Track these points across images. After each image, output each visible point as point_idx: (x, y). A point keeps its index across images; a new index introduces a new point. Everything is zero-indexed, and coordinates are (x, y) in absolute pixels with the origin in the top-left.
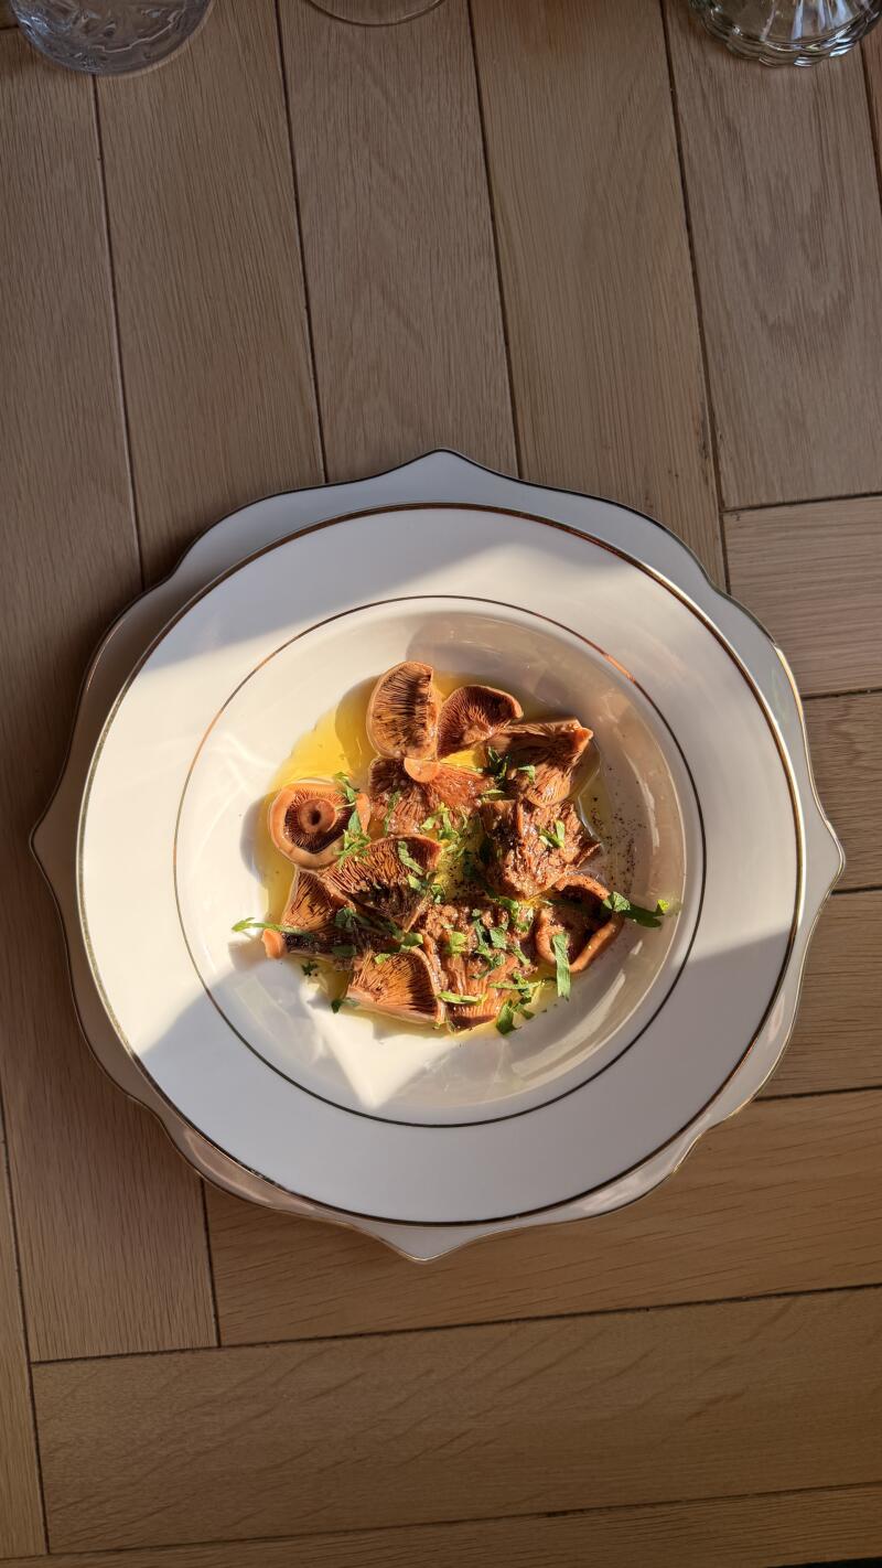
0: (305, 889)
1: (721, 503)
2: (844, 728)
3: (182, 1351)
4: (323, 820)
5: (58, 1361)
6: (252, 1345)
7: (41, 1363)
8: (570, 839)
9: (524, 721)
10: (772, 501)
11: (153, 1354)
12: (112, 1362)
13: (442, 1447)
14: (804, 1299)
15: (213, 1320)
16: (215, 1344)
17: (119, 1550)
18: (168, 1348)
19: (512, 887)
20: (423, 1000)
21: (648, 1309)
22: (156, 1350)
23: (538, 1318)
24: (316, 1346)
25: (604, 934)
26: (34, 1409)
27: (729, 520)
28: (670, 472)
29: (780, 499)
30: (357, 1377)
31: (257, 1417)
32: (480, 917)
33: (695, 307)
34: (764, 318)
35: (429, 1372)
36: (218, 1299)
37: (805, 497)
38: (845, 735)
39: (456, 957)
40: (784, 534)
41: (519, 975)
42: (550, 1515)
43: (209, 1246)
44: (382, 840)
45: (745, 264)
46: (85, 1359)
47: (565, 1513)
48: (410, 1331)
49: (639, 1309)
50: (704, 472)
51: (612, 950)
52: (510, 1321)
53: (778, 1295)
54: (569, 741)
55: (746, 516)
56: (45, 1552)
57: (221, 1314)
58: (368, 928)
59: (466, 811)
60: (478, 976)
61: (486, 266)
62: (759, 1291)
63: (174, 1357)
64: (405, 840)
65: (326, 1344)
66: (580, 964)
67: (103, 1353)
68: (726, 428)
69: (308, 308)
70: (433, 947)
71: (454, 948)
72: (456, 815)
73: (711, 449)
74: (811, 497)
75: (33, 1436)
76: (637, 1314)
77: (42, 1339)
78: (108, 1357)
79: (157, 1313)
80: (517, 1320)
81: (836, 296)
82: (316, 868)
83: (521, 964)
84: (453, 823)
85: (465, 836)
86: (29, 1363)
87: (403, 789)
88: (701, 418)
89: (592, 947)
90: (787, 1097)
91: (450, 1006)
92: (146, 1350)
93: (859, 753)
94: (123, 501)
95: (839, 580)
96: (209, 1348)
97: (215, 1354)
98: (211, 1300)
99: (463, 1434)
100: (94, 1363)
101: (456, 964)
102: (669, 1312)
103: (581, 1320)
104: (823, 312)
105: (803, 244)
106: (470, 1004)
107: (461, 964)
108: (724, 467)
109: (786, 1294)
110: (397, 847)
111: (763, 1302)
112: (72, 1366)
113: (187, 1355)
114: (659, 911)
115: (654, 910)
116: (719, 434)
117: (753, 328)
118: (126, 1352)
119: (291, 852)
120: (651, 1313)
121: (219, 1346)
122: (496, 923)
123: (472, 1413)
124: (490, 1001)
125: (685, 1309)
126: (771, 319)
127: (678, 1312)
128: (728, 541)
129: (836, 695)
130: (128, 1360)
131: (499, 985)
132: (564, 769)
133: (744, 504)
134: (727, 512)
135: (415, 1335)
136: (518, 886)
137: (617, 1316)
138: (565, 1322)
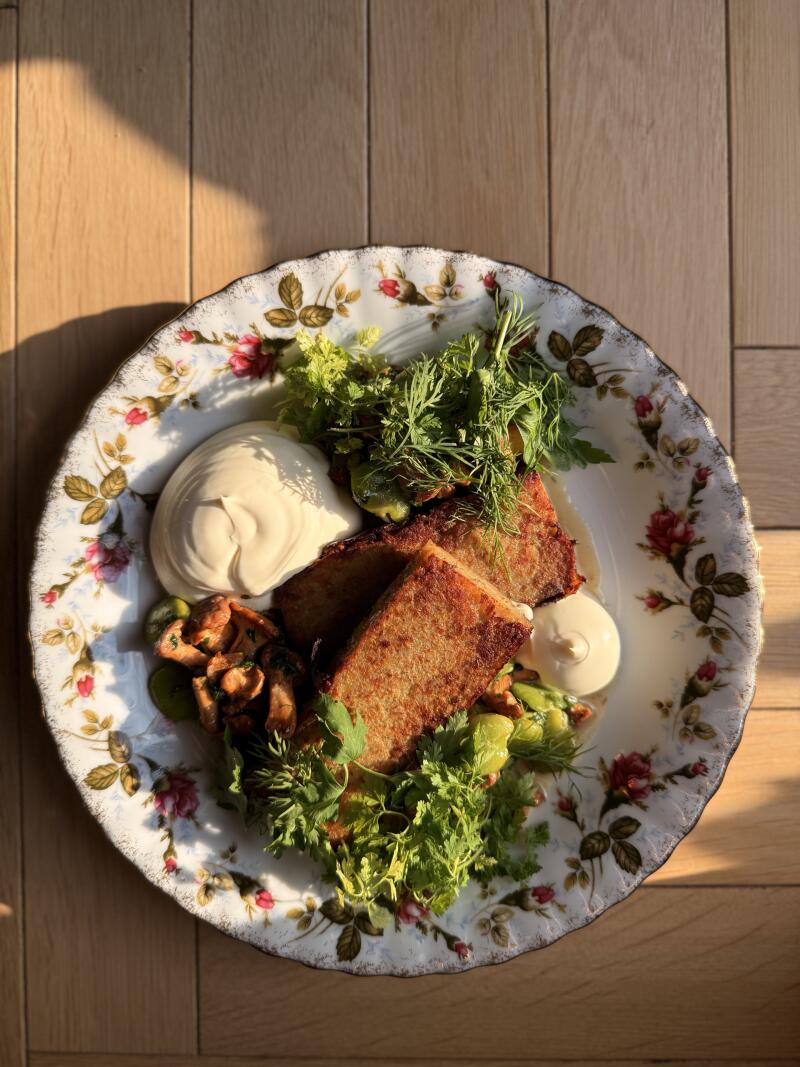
13: (567, 993)
17: (263, 1057)
21: (764, 886)
42: (656, 1061)
47: (667, 1061)
49: (756, 886)
56: (195, 1052)
94: (358, 101)
99: (587, 984)
102: (785, 891)
120: (769, 890)
123: (597, 966)
137: (737, 890)
138: (688, 892)
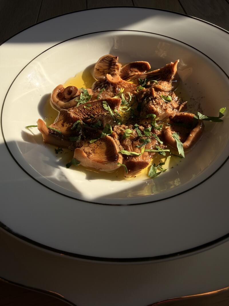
4: (72, 94)
8: (175, 101)
25: (197, 130)
32: (138, 127)
39: (128, 140)
41: (159, 147)
44: (96, 100)
59: (131, 95)
60: (138, 146)
64: (106, 100)
66: (187, 143)
70: (116, 136)
71: (127, 135)
72: (127, 95)
82: (67, 108)
83: (159, 143)
84: (125, 98)
87: (105, 87)
89: (192, 136)
91: (125, 156)
101: (128, 142)
106: (135, 156)
107: (130, 143)
110: (102, 104)
114: (221, 115)
115: (218, 116)
119: (58, 102)
122: (146, 127)
124: (143, 156)
131: (149, 150)
132: (168, 81)
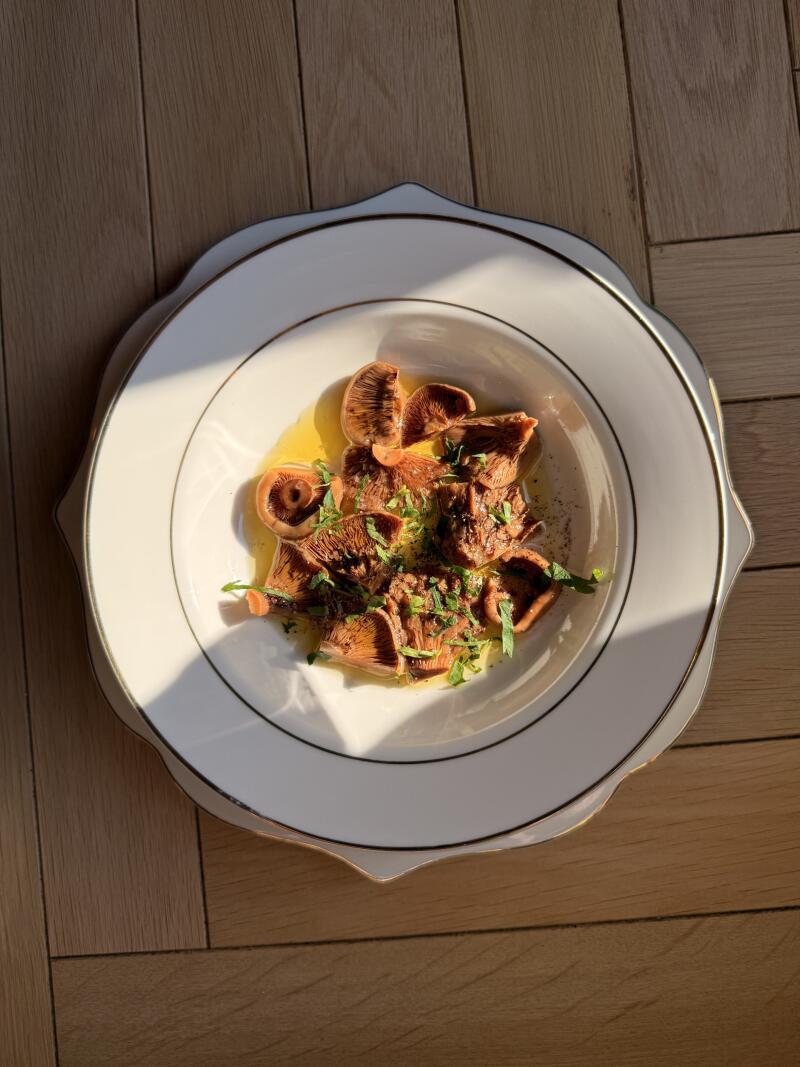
0: (286, 558)
1: (647, 238)
2: (752, 429)
3: (177, 951)
4: (301, 500)
5: (73, 957)
6: (236, 948)
7: (59, 958)
8: (514, 517)
9: (478, 414)
10: (690, 237)
11: (153, 953)
12: (118, 959)
13: (398, 1039)
14: (711, 920)
15: (204, 926)
16: (205, 946)
18: (165, 948)
19: (465, 557)
20: (387, 655)
21: (575, 926)
22: (155, 949)
23: (481, 932)
24: (291, 951)
25: (545, 599)
26: (52, 996)
27: (654, 252)
28: (604, 211)
29: (696, 236)
30: (324, 979)
31: (241, 1009)
32: (436, 584)
33: (624, 77)
34: (683, 85)
35: (386, 975)
36: (208, 908)
37: (718, 235)
38: (753, 435)
39: (415, 618)
40: (700, 265)
41: (469, 635)
43: (201, 863)
44: (352, 516)
45: (667, 40)
46: (96, 956)
48: (371, 940)
49: (568, 926)
50: (632, 212)
51: (551, 614)
52: (456, 934)
53: (689, 917)
54: (516, 431)
55: (668, 249)
57: (210, 921)
58: (340, 591)
59: (425, 493)
60: (434, 634)
61: (450, 41)
62: (671, 913)
63: (171, 956)
64: (373, 516)
65: (300, 948)
66: (523, 625)
67: (111, 951)
68: (650, 175)
69: (300, 76)
70: (395, 608)
71: (414, 610)
72: (418, 496)
73: (638, 193)
74: (723, 235)
75: (51, 1019)
76: (566, 930)
77: (60, 938)
78: (115, 955)
79: (157, 917)
80: (463, 933)
81: (744, 67)
82: (295, 539)
83: (471, 624)
84: (414, 503)
85: (426, 516)
86: (49, 958)
87: (371, 473)
88: (630, 167)
89: (534, 611)
90: (698, 745)
91: (409, 659)
92: (147, 950)
93: (763, 451)
94: (143, 233)
95: (747, 304)
96: (200, 950)
97: (205, 955)
98: (202, 908)
99: (415, 1029)
100: (104, 959)
101: (415, 623)
102: (595, 929)
103: (518, 934)
104: (733, 81)
105: (717, 25)
106: (426, 658)
107: (419, 624)
108: (650, 206)
109: (695, 916)
110: (365, 522)
111: (675, 922)
112: (85, 961)
113: (181, 955)
114: (594, 580)
115: (589, 579)
116: (645, 180)
117: (673, 93)
118: (130, 951)
119: (273, 525)
120: (579, 929)
121: (209, 948)
122: (450, 588)
123: (423, 1012)
124: (444, 656)
125: (608, 926)
126: (689, 86)
127: (601, 929)
128: (653, 269)
129: (745, 401)
130: (130, 958)
131: (451, 642)
132: (511, 456)
133: (666, 240)
134: (652, 245)
135: (375, 943)
136: (470, 555)
137: (549, 931)
138: (504, 935)
